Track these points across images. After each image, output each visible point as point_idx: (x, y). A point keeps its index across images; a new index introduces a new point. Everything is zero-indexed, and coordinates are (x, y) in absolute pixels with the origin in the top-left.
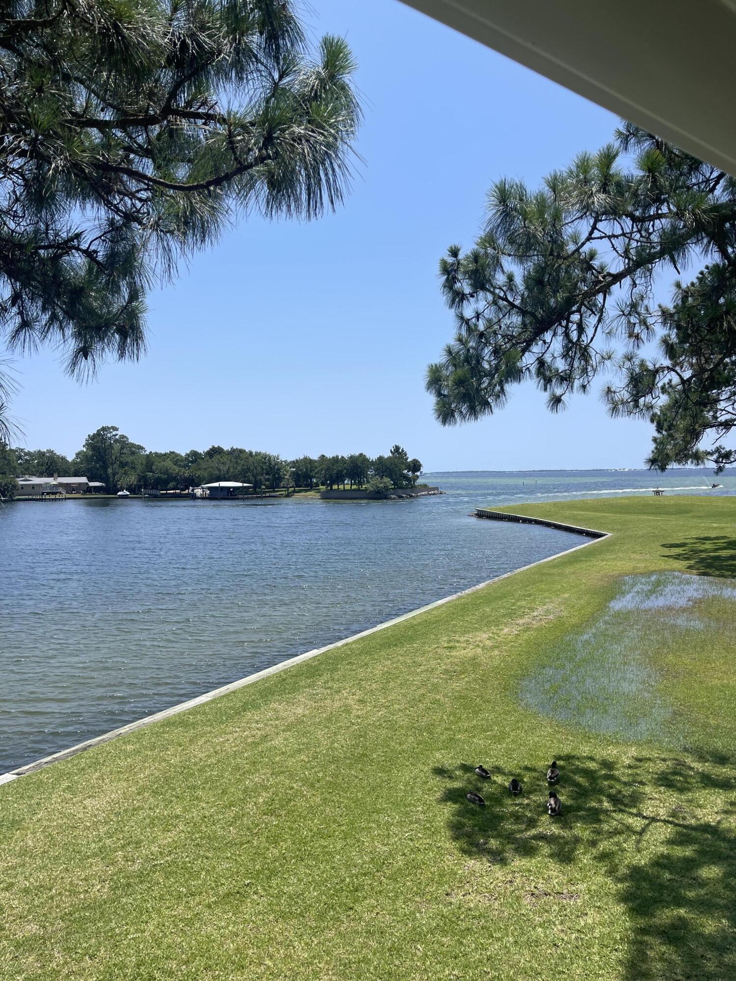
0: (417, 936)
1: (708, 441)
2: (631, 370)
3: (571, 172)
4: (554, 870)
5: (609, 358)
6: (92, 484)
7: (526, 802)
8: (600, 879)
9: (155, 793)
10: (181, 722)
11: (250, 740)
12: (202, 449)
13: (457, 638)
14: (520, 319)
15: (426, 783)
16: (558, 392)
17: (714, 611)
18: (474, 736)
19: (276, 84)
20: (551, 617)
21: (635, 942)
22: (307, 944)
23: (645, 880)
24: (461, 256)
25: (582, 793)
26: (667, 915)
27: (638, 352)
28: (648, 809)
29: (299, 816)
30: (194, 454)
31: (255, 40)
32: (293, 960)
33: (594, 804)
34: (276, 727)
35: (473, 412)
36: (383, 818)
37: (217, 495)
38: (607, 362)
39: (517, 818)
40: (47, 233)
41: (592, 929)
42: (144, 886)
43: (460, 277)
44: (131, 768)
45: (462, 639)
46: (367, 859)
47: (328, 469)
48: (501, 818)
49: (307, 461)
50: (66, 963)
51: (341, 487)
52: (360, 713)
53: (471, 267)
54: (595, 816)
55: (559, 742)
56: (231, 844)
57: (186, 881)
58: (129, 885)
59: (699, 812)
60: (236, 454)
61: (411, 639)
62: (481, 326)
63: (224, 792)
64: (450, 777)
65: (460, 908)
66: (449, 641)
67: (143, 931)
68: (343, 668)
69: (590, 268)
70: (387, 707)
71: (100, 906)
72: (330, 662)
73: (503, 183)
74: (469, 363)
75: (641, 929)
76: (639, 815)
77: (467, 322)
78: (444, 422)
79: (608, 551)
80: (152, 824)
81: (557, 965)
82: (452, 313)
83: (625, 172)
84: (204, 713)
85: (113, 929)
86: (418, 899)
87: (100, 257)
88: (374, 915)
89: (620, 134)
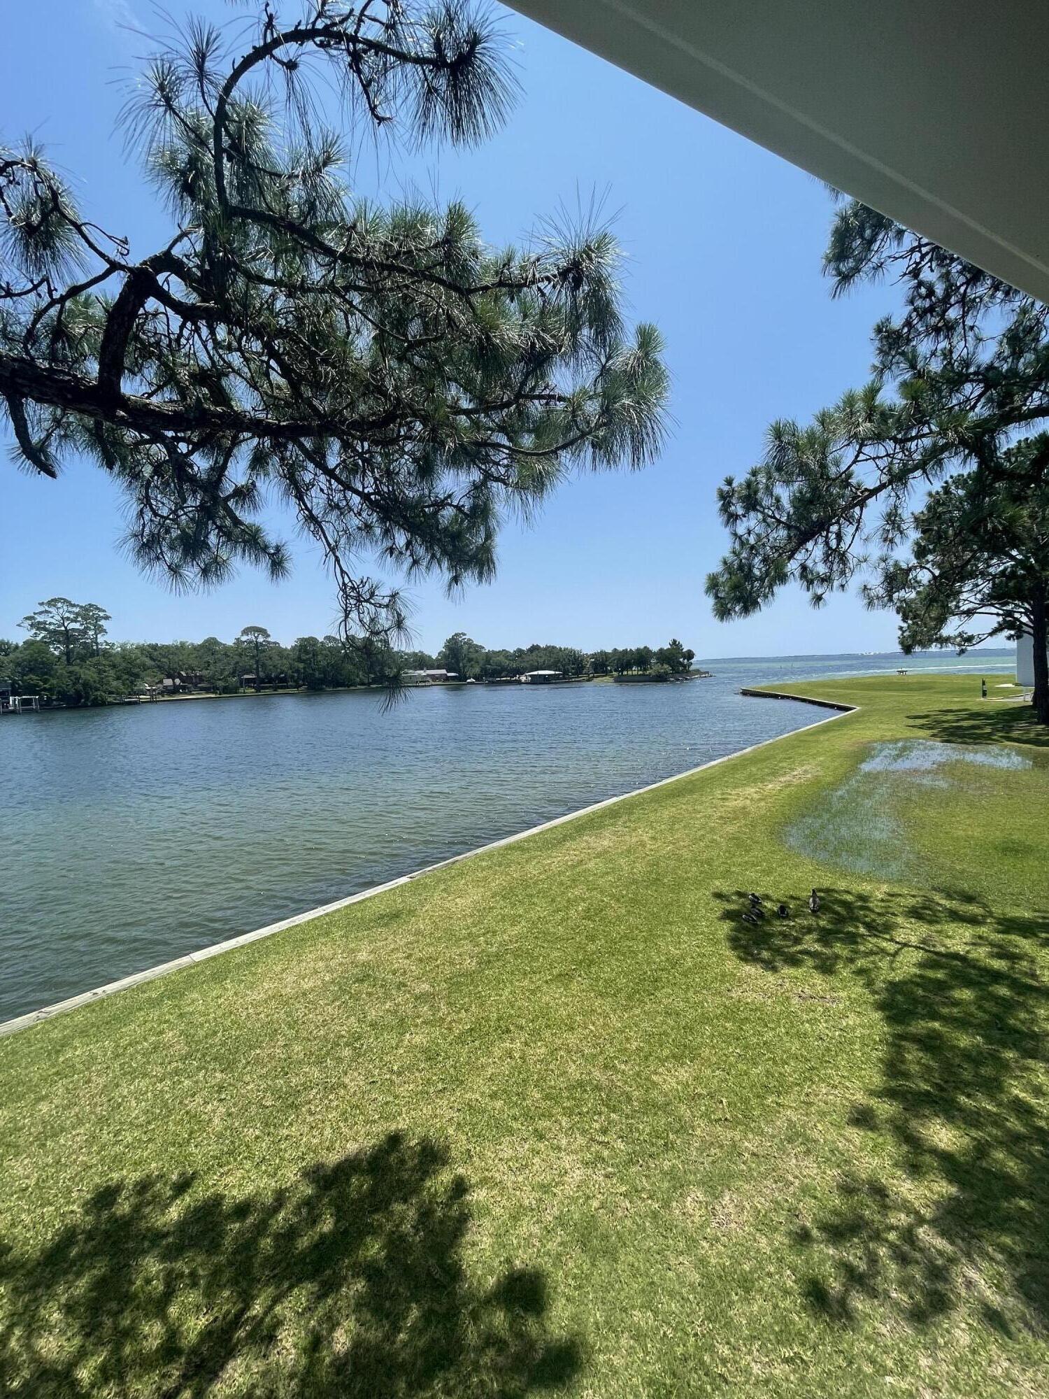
0: (705, 1019)
1: (952, 627)
2: (886, 569)
3: (839, 407)
4: (818, 979)
5: (865, 561)
6: (449, 674)
7: (793, 924)
8: (859, 990)
9: (504, 898)
10: (518, 847)
11: (569, 863)
12: (525, 647)
13: (729, 791)
14: (786, 532)
15: (708, 904)
16: (819, 592)
17: (957, 772)
18: (747, 870)
19: (604, 367)
20: (809, 776)
21: (893, 1045)
22: (620, 1017)
23: (900, 994)
24: (735, 484)
25: (840, 920)
26: (922, 1026)
27: (893, 554)
28: (900, 936)
29: (610, 922)
30: (520, 650)
31: (586, 333)
32: (610, 1027)
33: (851, 929)
34: (589, 854)
35: (746, 610)
36: (675, 929)
37: (537, 681)
38: (864, 565)
39: (785, 936)
40: (429, 497)
41: (853, 1030)
42: (500, 963)
43: (734, 501)
44: (485, 879)
45: (733, 792)
46: (663, 958)
47: (619, 659)
48: (772, 935)
49: (603, 653)
50: (449, 1013)
51: (630, 673)
52: (652, 847)
53: (744, 492)
54: (852, 939)
55: (820, 877)
56: (559, 939)
57: (530, 962)
58: (489, 962)
59: (948, 942)
60: (550, 650)
61: (691, 792)
62: (752, 540)
63: (553, 901)
64: (728, 901)
65: (739, 1002)
66: (723, 794)
67: (501, 996)
68: (638, 812)
69: (849, 484)
70: (674, 844)
71: (471, 975)
72: (629, 807)
73: (778, 423)
74: (743, 572)
75: (898, 1035)
76: (892, 940)
77: (740, 537)
78: (722, 619)
79: (858, 721)
80: (503, 920)
81: (823, 1055)
82: (727, 530)
83: (888, 402)
84: (535, 842)
85: (479, 992)
86: (705, 992)
87: (466, 509)
88: (670, 1001)
89: (875, 367)
